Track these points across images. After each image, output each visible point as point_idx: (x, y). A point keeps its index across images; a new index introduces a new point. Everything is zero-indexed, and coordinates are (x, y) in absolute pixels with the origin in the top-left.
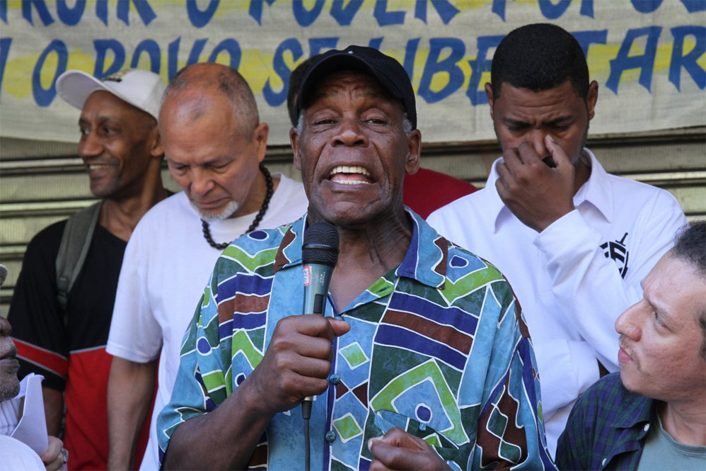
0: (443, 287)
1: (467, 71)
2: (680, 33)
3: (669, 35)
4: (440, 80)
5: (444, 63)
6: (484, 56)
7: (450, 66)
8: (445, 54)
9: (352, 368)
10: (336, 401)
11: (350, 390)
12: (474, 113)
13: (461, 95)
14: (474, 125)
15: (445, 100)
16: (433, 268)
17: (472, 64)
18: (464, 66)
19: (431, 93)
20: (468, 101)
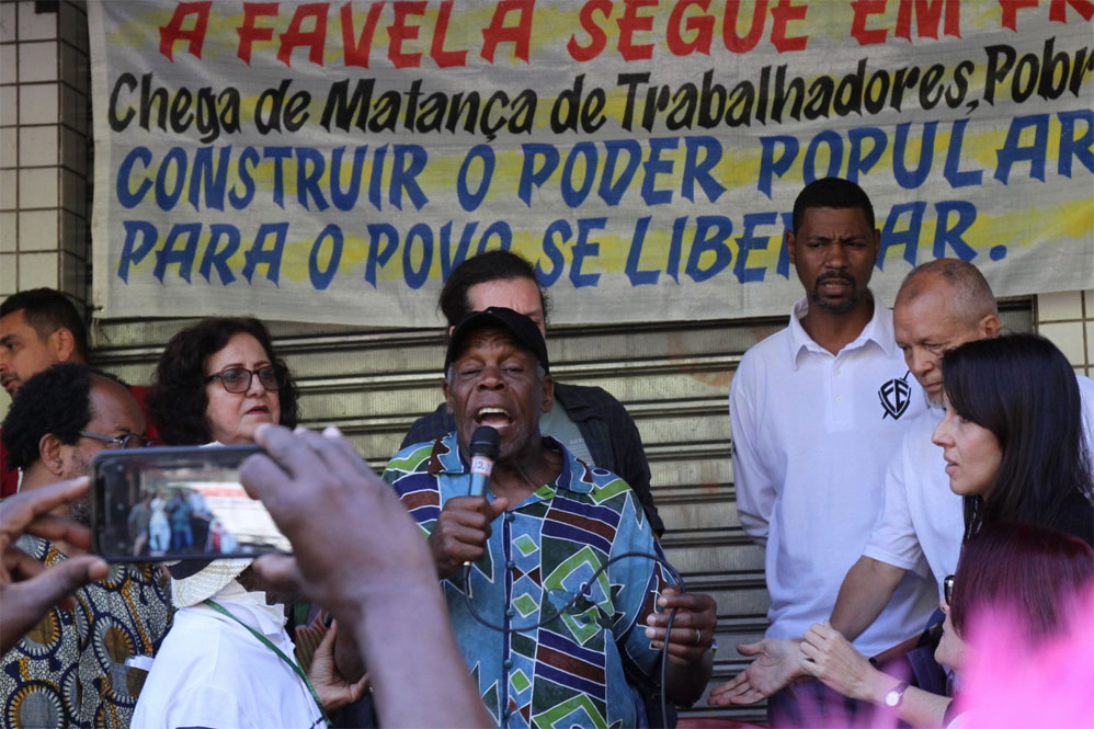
0: (594, 492)
1: (734, 249)
2: (943, 208)
3: (934, 210)
4: (708, 259)
5: (711, 241)
6: (751, 234)
7: (717, 244)
8: (712, 232)
9: (525, 556)
10: (513, 583)
11: (526, 574)
12: (742, 292)
13: (728, 273)
14: (742, 303)
15: (713, 278)
16: (581, 480)
17: (739, 241)
18: (731, 244)
19: (699, 271)
20: (735, 278)
